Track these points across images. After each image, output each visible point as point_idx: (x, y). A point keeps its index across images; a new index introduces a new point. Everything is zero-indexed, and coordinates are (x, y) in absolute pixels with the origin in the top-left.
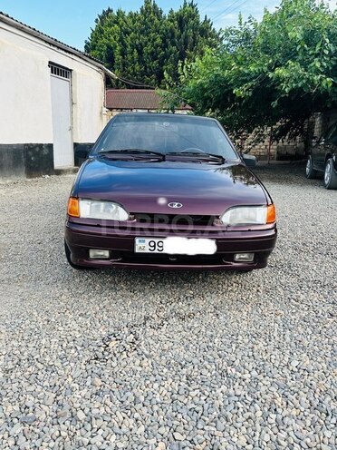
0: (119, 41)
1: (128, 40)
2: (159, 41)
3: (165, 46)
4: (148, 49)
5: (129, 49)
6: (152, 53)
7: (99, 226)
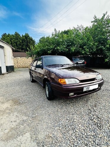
0: (10, 41)
1: (13, 41)
2: (21, 41)
3: (23, 42)
4: (18, 43)
5: (13, 43)
6: (19, 44)
7: (73, 86)
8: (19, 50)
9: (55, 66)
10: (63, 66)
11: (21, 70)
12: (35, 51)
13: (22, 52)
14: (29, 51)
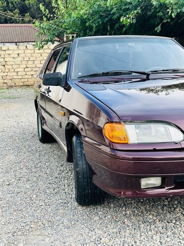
7: (155, 150)
8: (9, 14)
9: (115, 77)
10: (148, 79)
11: (17, 95)
12: (70, 15)
13: (23, 22)
14: (48, 19)
